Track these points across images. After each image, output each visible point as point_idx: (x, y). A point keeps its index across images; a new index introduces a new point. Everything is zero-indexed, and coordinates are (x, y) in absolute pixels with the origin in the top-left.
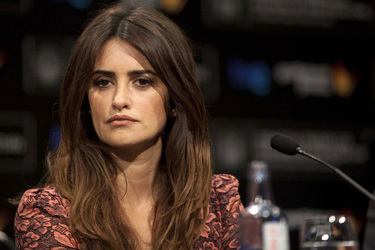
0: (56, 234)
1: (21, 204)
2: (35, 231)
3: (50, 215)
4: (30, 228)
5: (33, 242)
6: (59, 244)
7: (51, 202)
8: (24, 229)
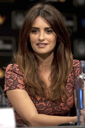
0: (19, 80)
1: (7, 69)
2: (12, 79)
3: (17, 74)
4: (10, 78)
5: (11, 82)
6: (20, 84)
7: (17, 70)
8: (8, 78)
